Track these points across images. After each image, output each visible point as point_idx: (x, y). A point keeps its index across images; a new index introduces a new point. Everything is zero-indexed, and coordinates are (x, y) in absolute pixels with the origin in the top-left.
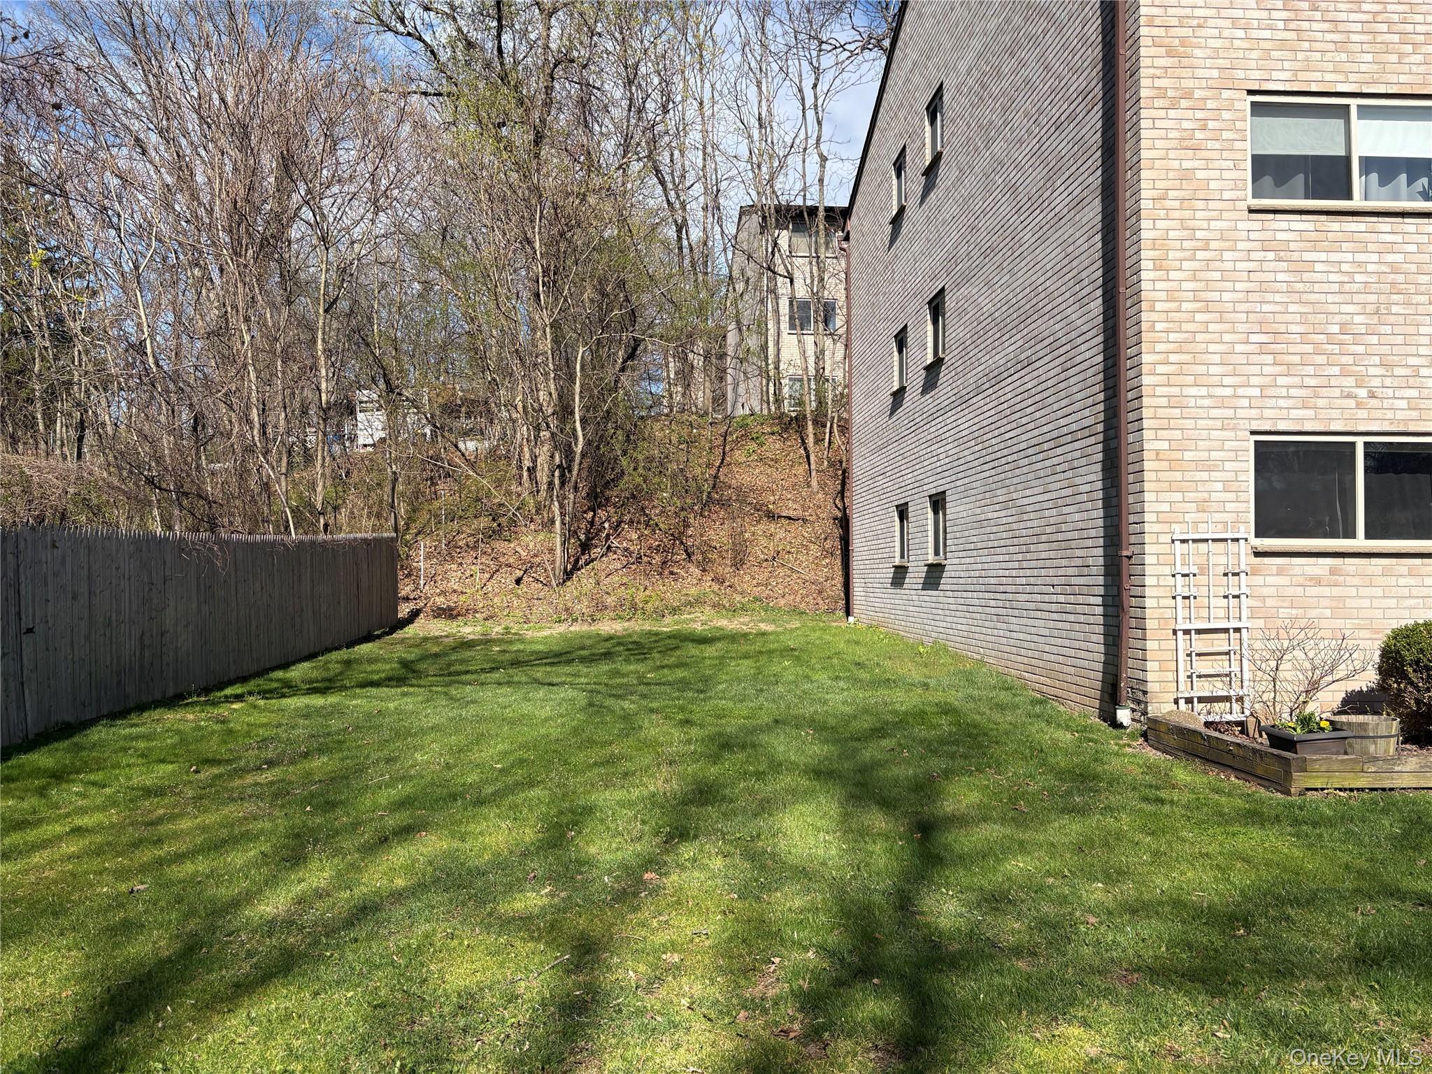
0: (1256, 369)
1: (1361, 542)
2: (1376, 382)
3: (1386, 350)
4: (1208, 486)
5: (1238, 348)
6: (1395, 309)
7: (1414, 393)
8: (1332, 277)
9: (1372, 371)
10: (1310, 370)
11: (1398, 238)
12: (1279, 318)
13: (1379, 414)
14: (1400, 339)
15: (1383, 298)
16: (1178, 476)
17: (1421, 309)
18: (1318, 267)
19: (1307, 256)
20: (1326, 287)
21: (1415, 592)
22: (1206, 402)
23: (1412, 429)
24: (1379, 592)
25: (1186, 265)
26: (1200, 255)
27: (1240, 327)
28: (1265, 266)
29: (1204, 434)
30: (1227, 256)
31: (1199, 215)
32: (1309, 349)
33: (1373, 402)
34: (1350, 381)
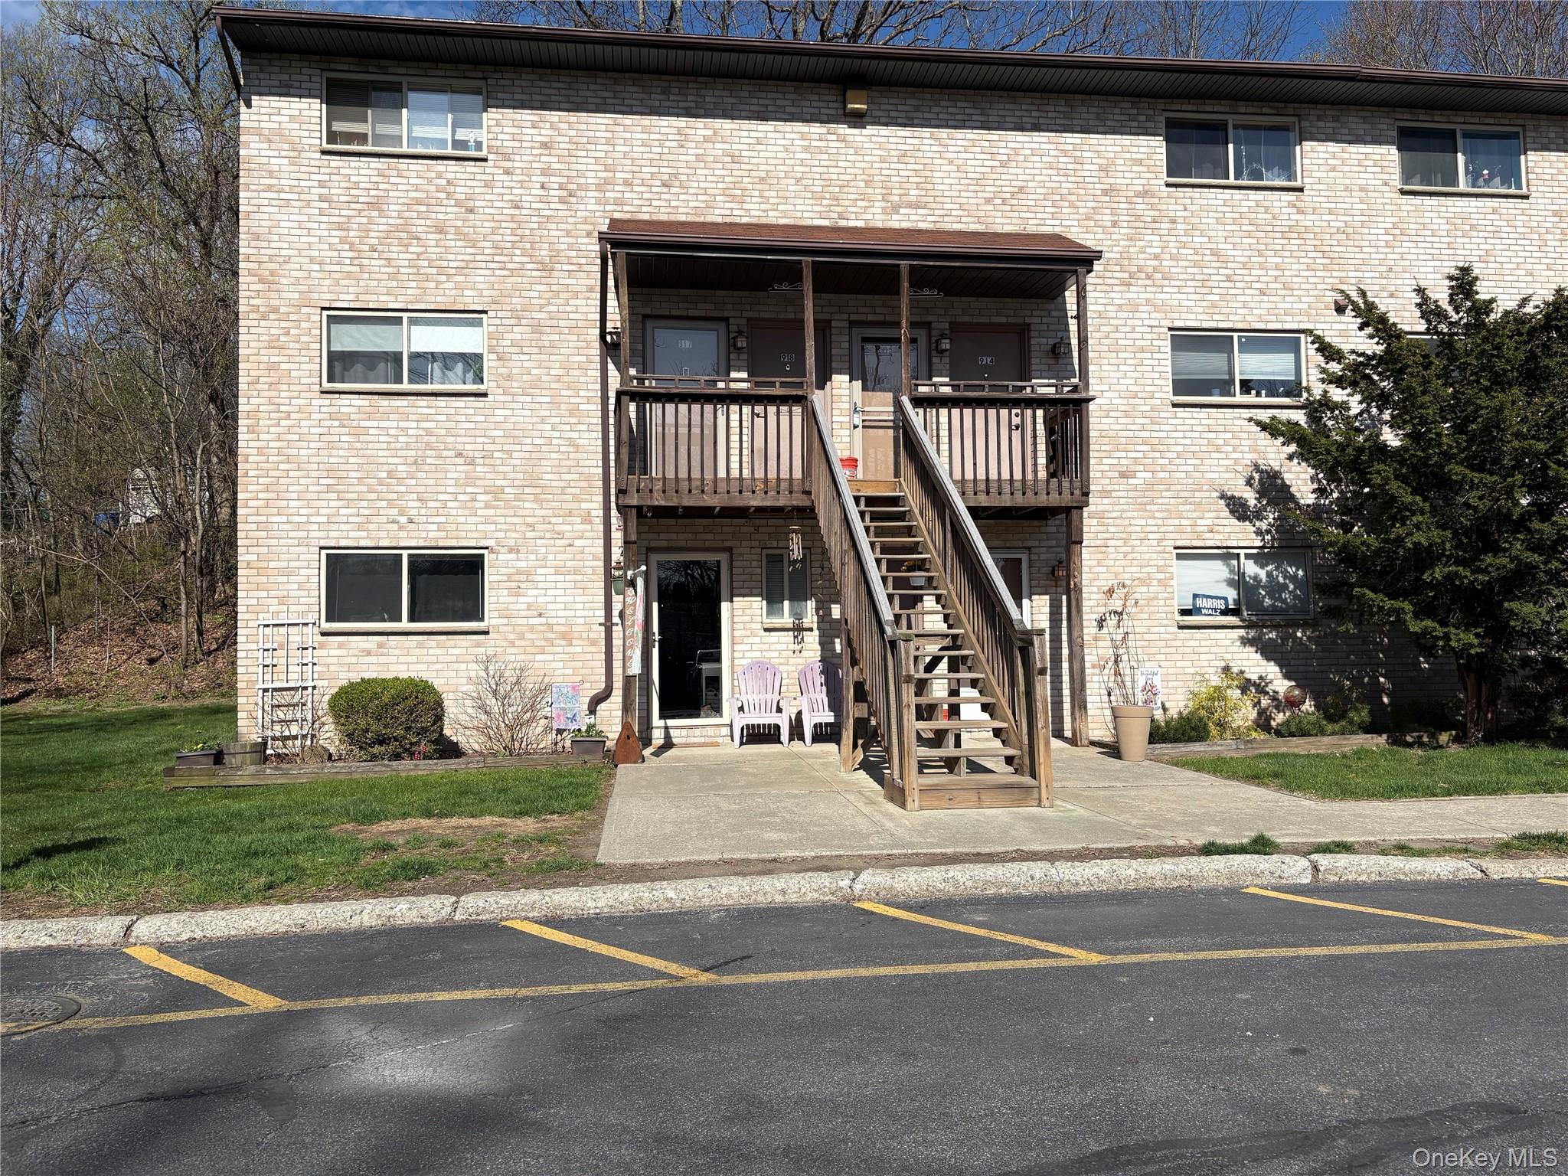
0: (324, 503)
1: (405, 624)
2: (414, 512)
3: (422, 489)
4: (288, 587)
5: (311, 488)
6: (429, 461)
7: (443, 519)
8: (382, 439)
9: (410, 504)
10: (365, 504)
11: (432, 411)
12: (342, 467)
13: (415, 534)
14: (432, 482)
15: (420, 453)
16: (264, 579)
17: (448, 461)
18: (371, 431)
19: (363, 424)
20: (378, 446)
21: (441, 659)
22: (286, 527)
23: (441, 544)
24: (414, 659)
25: (272, 430)
26: (283, 423)
27: (313, 473)
28: (332, 431)
29: (285, 549)
30: (303, 423)
31: (283, 394)
32: (364, 488)
33: (411, 526)
34: (395, 511)
